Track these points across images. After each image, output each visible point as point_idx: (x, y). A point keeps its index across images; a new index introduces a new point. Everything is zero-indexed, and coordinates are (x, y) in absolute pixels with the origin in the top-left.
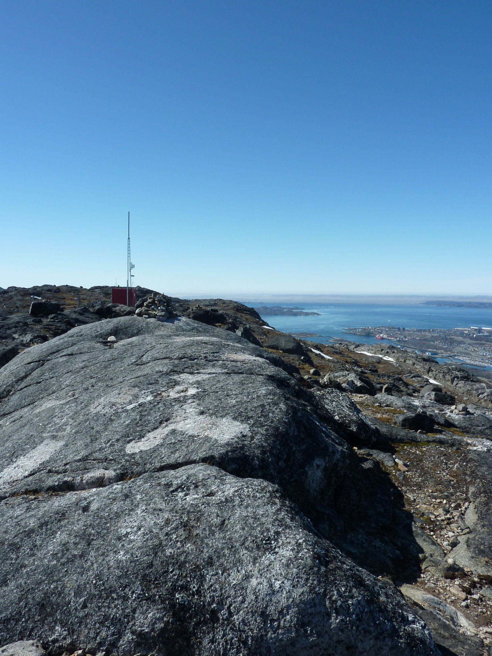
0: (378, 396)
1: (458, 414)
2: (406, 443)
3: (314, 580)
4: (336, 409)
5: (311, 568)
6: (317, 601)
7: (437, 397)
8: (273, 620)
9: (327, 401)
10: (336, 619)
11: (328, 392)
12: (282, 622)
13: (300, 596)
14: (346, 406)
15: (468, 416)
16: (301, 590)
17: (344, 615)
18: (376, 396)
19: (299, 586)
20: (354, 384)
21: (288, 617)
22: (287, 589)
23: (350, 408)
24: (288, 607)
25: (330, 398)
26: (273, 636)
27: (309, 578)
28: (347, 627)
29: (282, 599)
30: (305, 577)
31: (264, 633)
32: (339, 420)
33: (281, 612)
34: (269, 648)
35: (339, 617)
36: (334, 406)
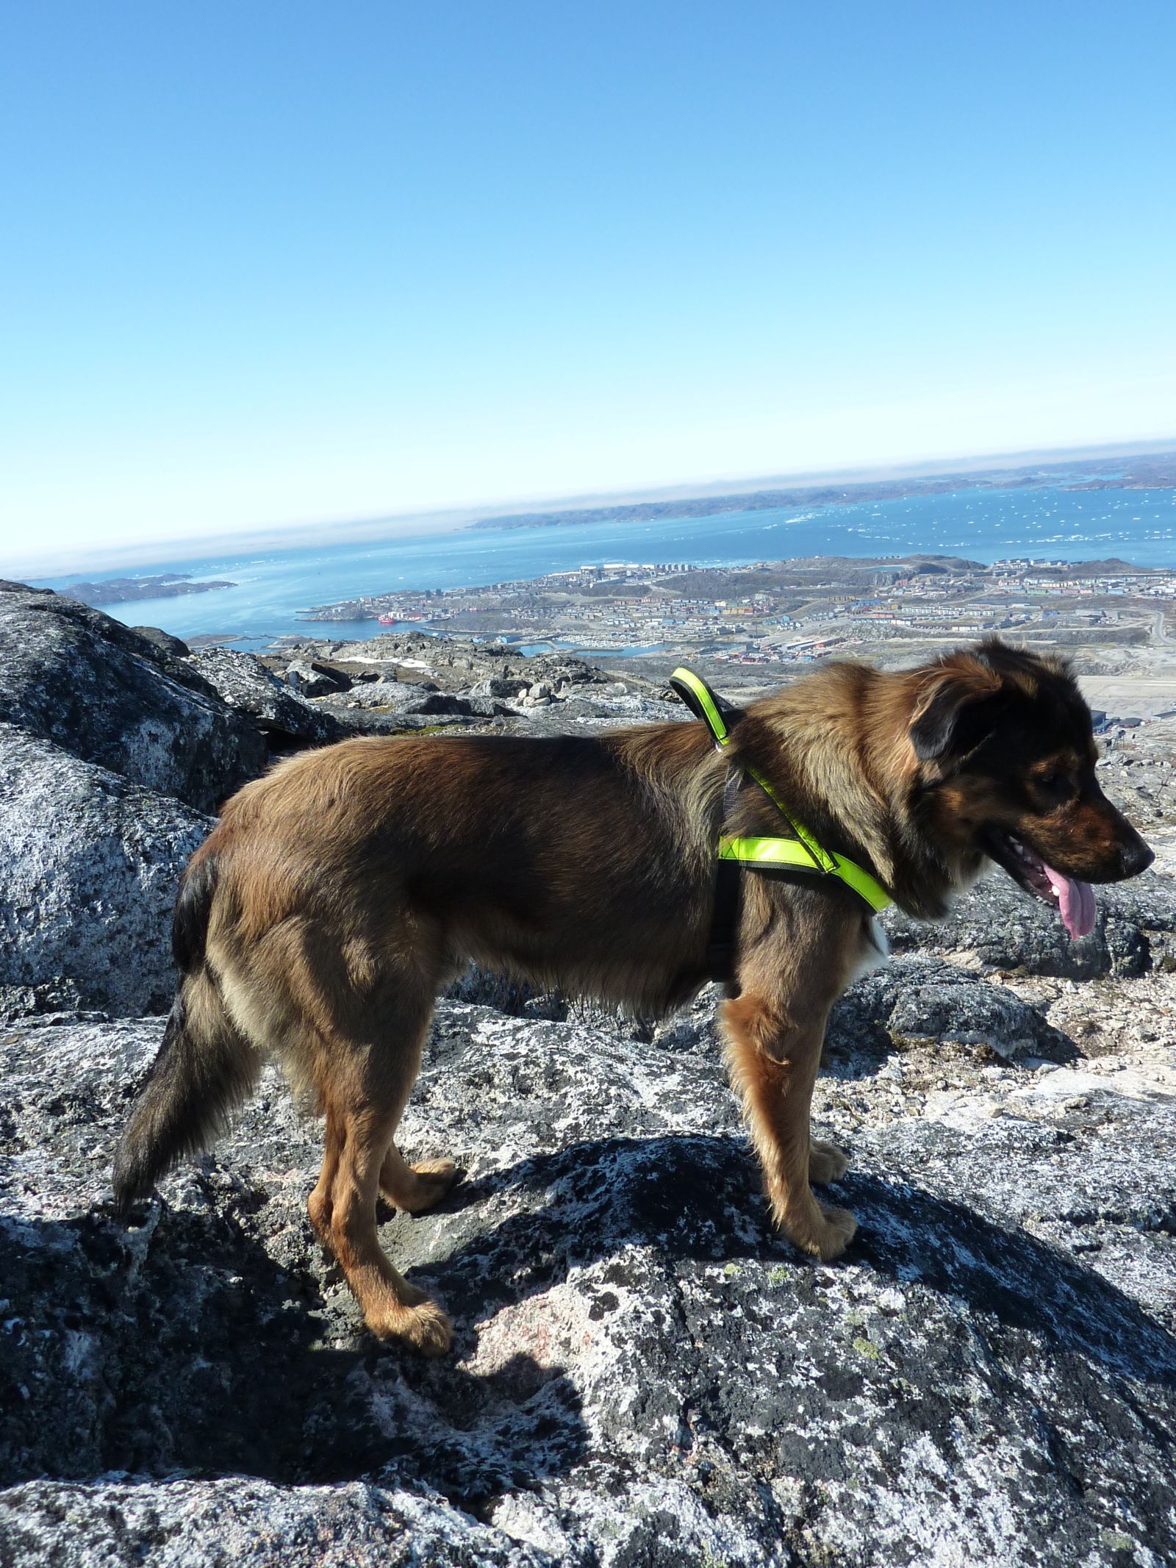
0: (355, 689)
1: (534, 706)
3: (94, 817)
4: (226, 684)
5: (85, 800)
6: (105, 850)
7: (497, 688)
8: (23, 910)
9: (204, 673)
10: (148, 872)
12: (42, 908)
13: (67, 848)
14: (250, 675)
15: (553, 705)
16: (69, 838)
17: (162, 860)
18: (351, 691)
19: (63, 832)
20: (302, 679)
21: (53, 896)
22: (40, 844)
23: (257, 679)
24: (49, 877)
25: (210, 667)
26: (29, 939)
27: (84, 815)
29: (35, 867)
30: (74, 815)
31: (9, 940)
32: (235, 704)
33: (36, 890)
34: (28, 965)
35: (153, 867)
36: (221, 678)
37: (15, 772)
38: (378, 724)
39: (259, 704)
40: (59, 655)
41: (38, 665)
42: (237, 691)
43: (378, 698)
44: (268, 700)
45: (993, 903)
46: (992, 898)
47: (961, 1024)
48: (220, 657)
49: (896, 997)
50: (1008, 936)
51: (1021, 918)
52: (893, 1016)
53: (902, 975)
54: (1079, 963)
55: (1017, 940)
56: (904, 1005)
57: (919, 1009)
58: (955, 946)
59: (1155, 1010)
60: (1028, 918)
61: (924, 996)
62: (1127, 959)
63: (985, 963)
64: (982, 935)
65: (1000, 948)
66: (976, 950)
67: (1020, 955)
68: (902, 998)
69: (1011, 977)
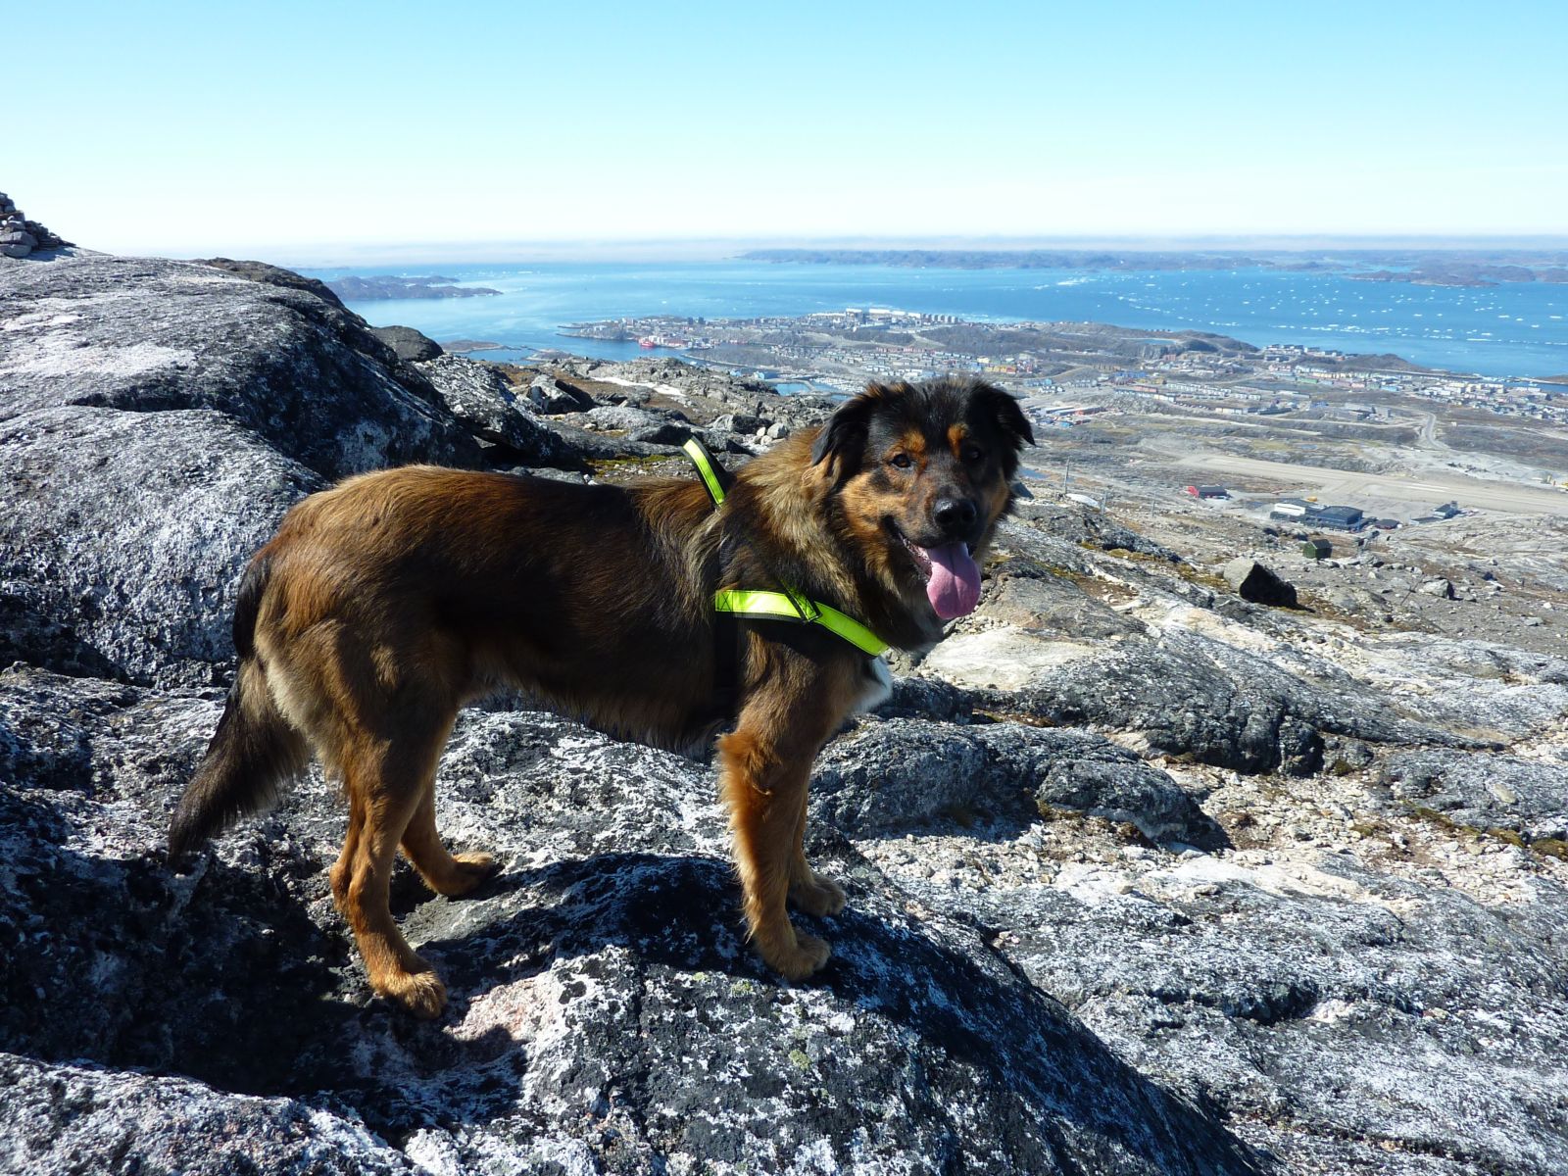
0: (594, 412)
2: (619, 458)
4: (458, 394)
5: (276, 492)
7: (739, 424)
8: (208, 591)
9: (438, 379)
11: (441, 363)
12: (226, 590)
13: (255, 536)
14: (482, 386)
16: (257, 527)
18: (589, 412)
19: (252, 520)
20: (544, 393)
21: (237, 580)
22: (230, 529)
23: (489, 391)
24: (235, 561)
25: (445, 374)
26: (212, 618)
29: (223, 551)
30: (264, 506)
31: (193, 617)
32: (463, 413)
33: (222, 573)
34: (208, 643)
36: (454, 387)
37: (216, 459)
38: (603, 448)
39: (487, 415)
40: (285, 349)
41: (263, 358)
42: (467, 401)
43: (614, 422)
44: (496, 413)
45: (1170, 688)
46: (1170, 684)
47: (1111, 801)
48: (456, 366)
49: (1049, 768)
50: (1179, 722)
51: (1196, 706)
52: (1043, 786)
53: (1060, 747)
54: (1248, 756)
55: (1188, 727)
56: (1055, 776)
57: (1070, 781)
58: (1125, 726)
59: (1316, 811)
60: (1202, 707)
61: (1077, 770)
62: (1298, 758)
63: (1152, 746)
64: (1153, 718)
65: (1170, 733)
66: (1145, 732)
67: (1188, 742)
68: (1055, 770)
69: (1175, 763)
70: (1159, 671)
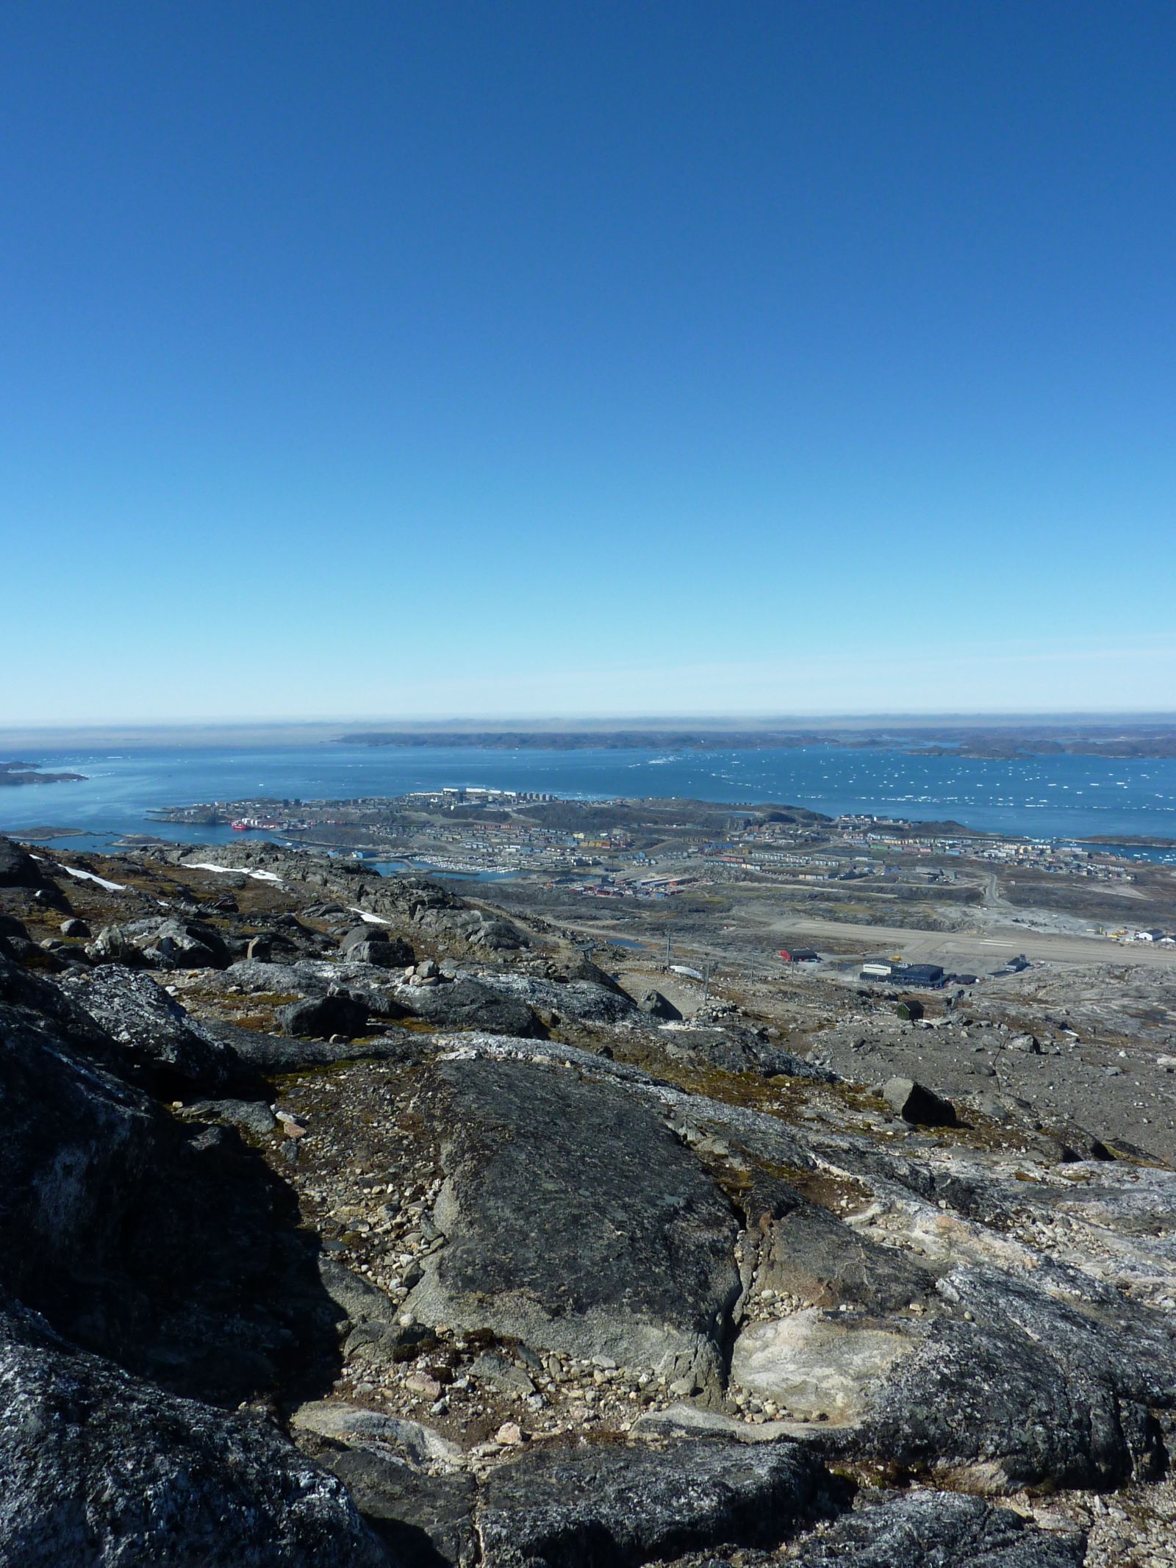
0: (236, 968)
1: (421, 985)
2: (301, 1070)
3: (50, 1467)
4: (122, 1016)
5: (40, 1438)
6: (61, 1519)
7: (376, 952)
9: (97, 998)
10: (115, 1548)
11: (99, 975)
13: (12, 1520)
14: (148, 1003)
15: (441, 986)
16: (14, 1505)
17: (135, 1530)
18: (230, 969)
19: (7, 1494)
20: (176, 945)
23: (157, 1008)
25: (104, 991)
27: (36, 1465)
28: (147, 1556)
30: (23, 1465)
32: (130, 1042)
35: (123, 1540)
36: (117, 1007)
38: (283, 1059)
39: (158, 1043)
42: (134, 1025)
43: (261, 982)
44: (169, 1040)
45: (1009, 1393)
46: (1005, 1385)
48: (117, 978)
50: (1031, 1442)
51: (1041, 1414)
54: (1103, 1468)
55: (1041, 1446)
58: (977, 1455)
60: (1047, 1413)
62: (1146, 1456)
63: (1010, 1478)
64: (1005, 1442)
65: (1025, 1458)
66: (1000, 1461)
67: (1045, 1466)
69: (1037, 1496)
70: (989, 1367)
